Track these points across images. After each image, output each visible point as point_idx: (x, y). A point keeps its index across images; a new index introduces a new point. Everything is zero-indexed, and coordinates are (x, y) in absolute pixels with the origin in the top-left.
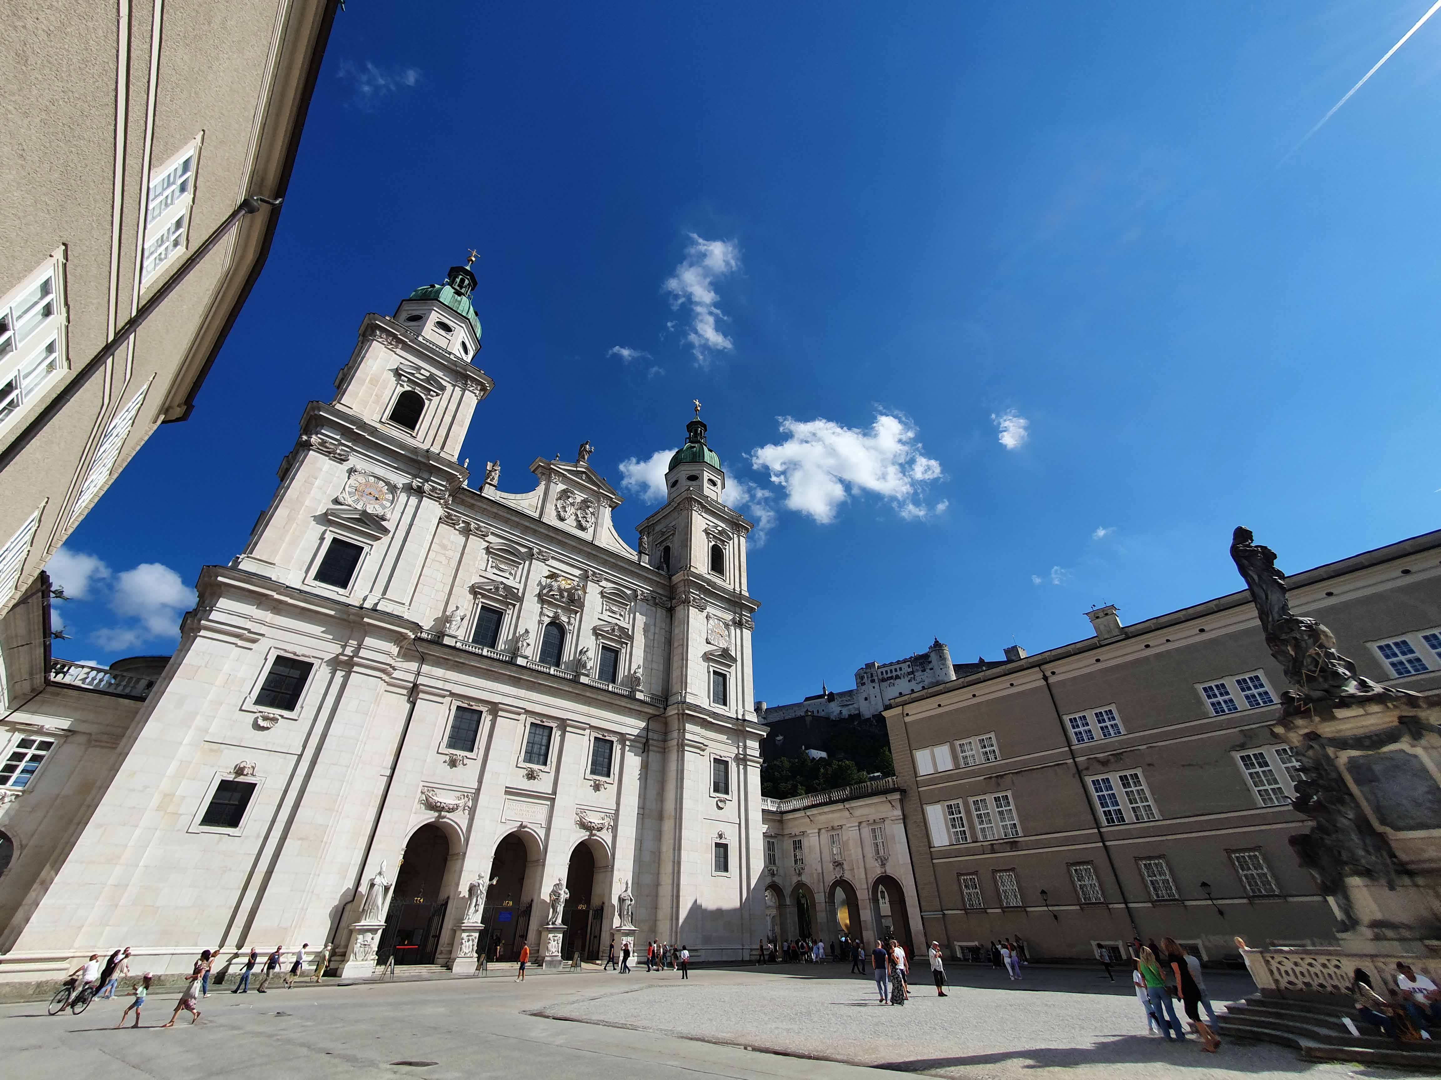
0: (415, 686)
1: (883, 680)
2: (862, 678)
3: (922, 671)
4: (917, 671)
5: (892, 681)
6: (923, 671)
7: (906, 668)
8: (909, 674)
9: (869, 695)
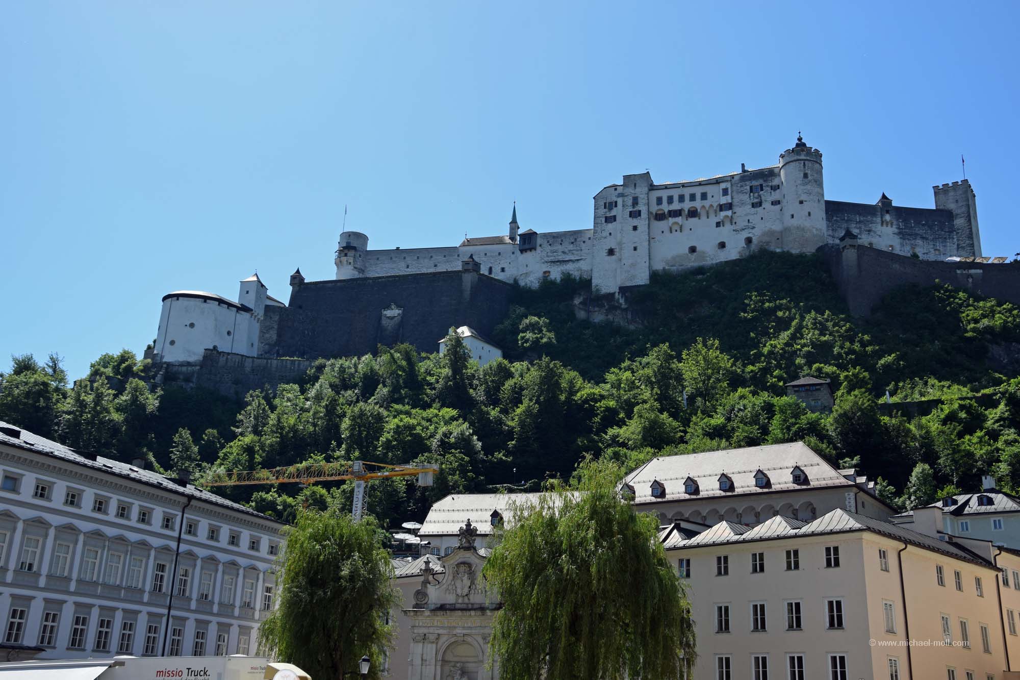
1: (660, 217)
2: (611, 205)
3: (754, 205)
4: (743, 204)
5: (679, 220)
6: (757, 205)
7: (717, 197)
8: (722, 208)
9: (620, 244)
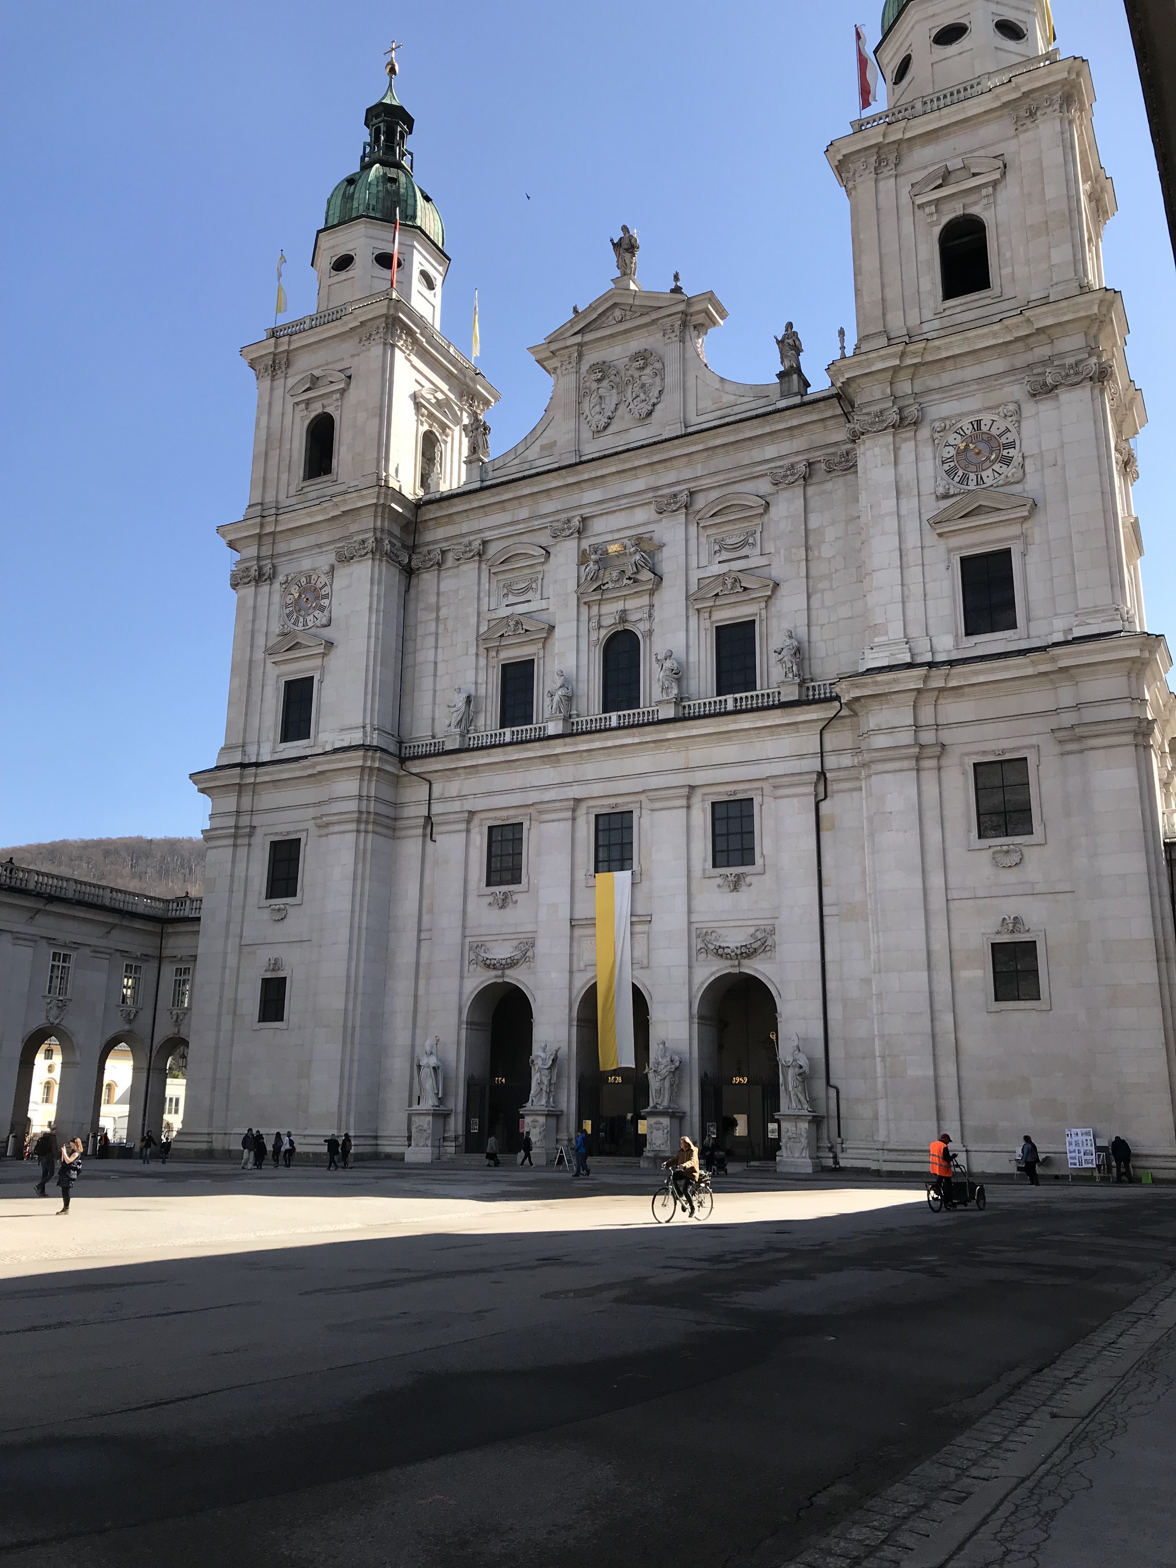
0: (428, 818)
